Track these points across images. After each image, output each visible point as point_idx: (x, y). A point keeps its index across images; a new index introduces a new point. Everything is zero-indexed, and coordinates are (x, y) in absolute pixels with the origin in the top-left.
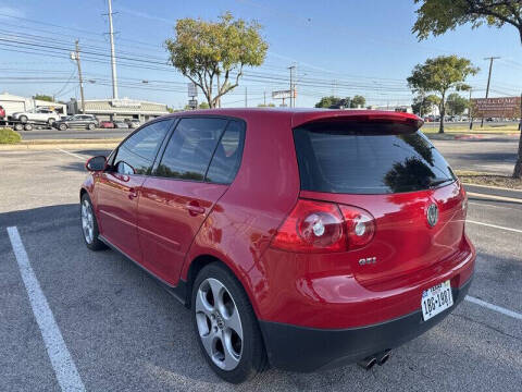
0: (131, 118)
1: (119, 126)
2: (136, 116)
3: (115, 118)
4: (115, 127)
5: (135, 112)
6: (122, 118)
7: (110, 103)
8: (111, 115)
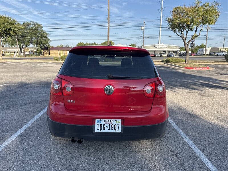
0: (162, 52)
1: (157, 56)
2: (165, 51)
3: (156, 52)
4: (155, 56)
5: (164, 50)
6: (158, 53)
7: (155, 46)
8: (154, 51)
